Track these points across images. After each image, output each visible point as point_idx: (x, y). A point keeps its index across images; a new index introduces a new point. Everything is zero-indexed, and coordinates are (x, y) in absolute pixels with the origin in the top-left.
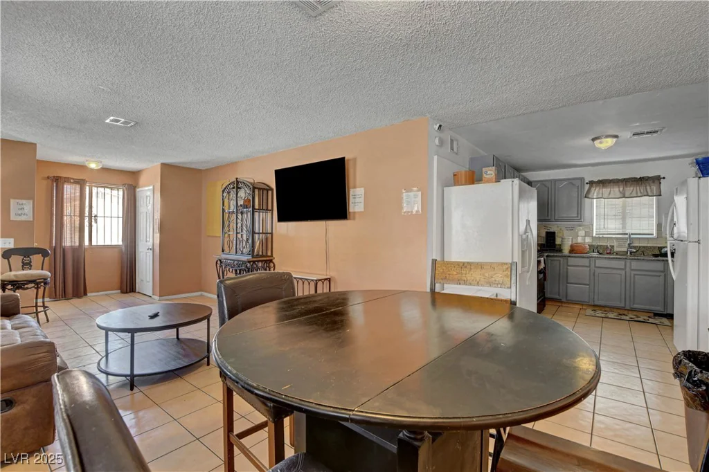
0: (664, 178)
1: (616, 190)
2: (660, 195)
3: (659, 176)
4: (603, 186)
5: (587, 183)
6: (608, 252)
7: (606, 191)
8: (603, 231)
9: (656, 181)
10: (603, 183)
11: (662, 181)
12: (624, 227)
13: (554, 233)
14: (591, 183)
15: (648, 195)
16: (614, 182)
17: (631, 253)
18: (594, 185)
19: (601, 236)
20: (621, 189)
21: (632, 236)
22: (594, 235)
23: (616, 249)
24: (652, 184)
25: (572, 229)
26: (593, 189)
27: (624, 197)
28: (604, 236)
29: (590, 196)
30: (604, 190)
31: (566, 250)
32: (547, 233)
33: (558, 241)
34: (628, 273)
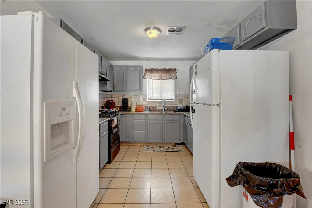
0: (178, 70)
1: (157, 75)
2: (176, 79)
3: (176, 69)
4: (152, 72)
5: (144, 70)
6: (154, 110)
7: (153, 75)
8: (152, 98)
9: (175, 71)
10: (152, 70)
11: (177, 71)
12: (161, 96)
13: (127, 99)
14: (146, 70)
15: (171, 79)
16: (157, 71)
17: (164, 110)
18: (148, 71)
19: (151, 101)
20: (160, 75)
21: (165, 101)
22: (148, 100)
23: (158, 108)
24: (173, 73)
25: (136, 96)
26: (147, 74)
27: (161, 79)
28: (153, 101)
29: (145, 78)
30: (152, 74)
31: (133, 109)
32: (123, 99)
33: (129, 104)
34: (164, 122)
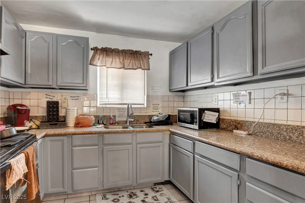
0: (151, 55)
1: (117, 61)
2: (149, 69)
3: (149, 52)
4: (106, 54)
5: (92, 49)
6: (111, 122)
7: (109, 60)
8: (106, 101)
9: (147, 56)
10: (107, 51)
11: (150, 56)
12: (122, 99)
13: (58, 103)
14: (95, 49)
15: (141, 68)
16: (115, 52)
17: (129, 122)
18: (99, 52)
19: (104, 106)
20: (121, 60)
21: (133, 106)
22: (98, 105)
23: (118, 119)
24: (144, 59)
25: (76, 98)
26: (97, 57)
27: (124, 68)
28: (107, 106)
29: (94, 63)
30: (107, 59)
31: (71, 122)
32: (49, 103)
33: (62, 113)
34: (135, 148)
